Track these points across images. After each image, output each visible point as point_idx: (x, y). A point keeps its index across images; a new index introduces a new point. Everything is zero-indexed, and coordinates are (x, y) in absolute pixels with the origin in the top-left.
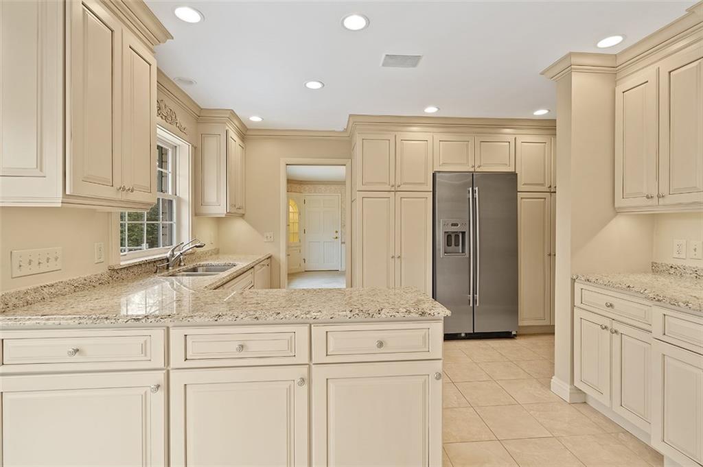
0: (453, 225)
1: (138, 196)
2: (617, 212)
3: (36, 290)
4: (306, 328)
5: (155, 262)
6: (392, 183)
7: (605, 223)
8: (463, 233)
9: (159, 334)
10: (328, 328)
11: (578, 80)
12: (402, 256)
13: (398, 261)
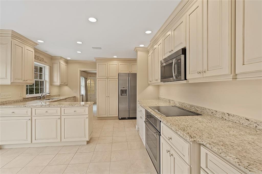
0: (123, 88)
1: (28, 82)
2: (149, 85)
3: (5, 101)
4: (60, 108)
5: (37, 97)
6: (107, 76)
7: (146, 87)
8: (126, 90)
9: (30, 109)
10: (64, 108)
11: (139, 53)
12: (110, 96)
13: (108, 98)
